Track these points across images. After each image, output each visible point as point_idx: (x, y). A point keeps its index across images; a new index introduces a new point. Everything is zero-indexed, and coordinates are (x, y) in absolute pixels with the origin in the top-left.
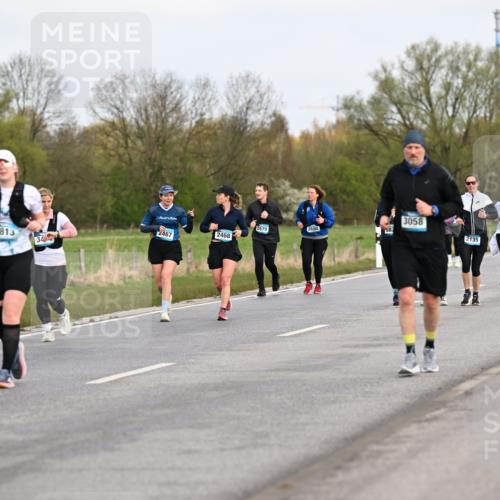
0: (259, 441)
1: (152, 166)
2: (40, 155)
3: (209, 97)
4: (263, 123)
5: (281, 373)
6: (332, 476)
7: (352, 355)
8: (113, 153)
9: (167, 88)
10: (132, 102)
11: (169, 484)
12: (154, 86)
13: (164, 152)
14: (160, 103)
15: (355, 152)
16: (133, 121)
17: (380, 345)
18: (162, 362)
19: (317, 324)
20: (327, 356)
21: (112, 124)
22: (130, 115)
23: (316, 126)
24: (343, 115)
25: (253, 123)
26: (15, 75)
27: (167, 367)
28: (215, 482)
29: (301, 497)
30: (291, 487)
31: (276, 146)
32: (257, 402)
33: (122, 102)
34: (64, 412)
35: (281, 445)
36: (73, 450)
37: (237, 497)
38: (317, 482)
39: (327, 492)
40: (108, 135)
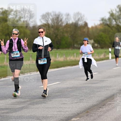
0: (81, 101)
1: (55, 34)
2: (28, 32)
3: (69, 17)
4: (82, 24)
5: (87, 85)
6: (98, 109)
7: (104, 80)
9: (59, 15)
10: (51, 19)
11: (59, 111)
12: (56, 15)
13: (58, 31)
14: (57, 19)
15: (104, 31)
16: (51, 24)
17: (110, 78)
18: (58, 82)
20: (98, 80)
21: (46, 25)
22: (50, 22)
24: (101, 22)
25: (80, 24)
27: (59, 83)
28: (70, 111)
29: (91, 115)
30: (89, 112)
31: (85, 30)
32: (81, 91)
33: (48, 19)
34: (34, 94)
35: (86, 102)
36: (36, 103)
37: (76, 115)
38: (95, 111)
39: (98, 113)
40: (45, 27)
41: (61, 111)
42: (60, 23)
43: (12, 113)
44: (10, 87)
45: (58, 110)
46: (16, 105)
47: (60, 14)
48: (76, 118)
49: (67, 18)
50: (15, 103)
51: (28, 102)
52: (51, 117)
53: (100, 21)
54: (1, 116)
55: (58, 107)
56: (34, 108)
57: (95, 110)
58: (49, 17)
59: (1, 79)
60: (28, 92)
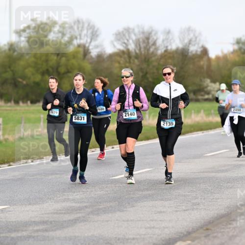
0: (195, 207)
1: (142, 72)
2: (88, 66)
3: (171, 37)
4: (197, 51)
5: (206, 174)
6: (230, 224)
7: (241, 165)
8: (123, 66)
9: (150, 33)
10: (133, 41)
11: (150, 228)
12: (143, 33)
13: (148, 65)
14: (146, 41)
16: (133, 51)
18: (147, 168)
19: (223, 149)
20: (229, 165)
21: (123, 52)
22: (132, 47)
23: (222, 52)
24: (236, 47)
25: (192, 51)
26: (76, 27)
27: (149, 170)
28: (173, 227)
29: (215, 234)
30: (210, 229)
31: (203, 63)
32: (194, 187)
33: (128, 40)
34: (99, 192)
35: (205, 209)
36: (103, 211)
37: (184, 234)
38: (223, 227)
39: (228, 232)
40: (121, 57)
41: (153, 227)
42: (152, 50)
43: (55, 230)
44: (50, 179)
45: (149, 226)
46: (62, 215)
47: (152, 31)
48: (184, 241)
49: (167, 39)
50: (60, 210)
51: (87, 210)
52: (134, 239)
53: (234, 44)
54: (34, 237)
55: (149, 219)
56: (100, 221)
57: (223, 225)
58: (129, 37)
59: (32, 162)
60: (88, 188)
